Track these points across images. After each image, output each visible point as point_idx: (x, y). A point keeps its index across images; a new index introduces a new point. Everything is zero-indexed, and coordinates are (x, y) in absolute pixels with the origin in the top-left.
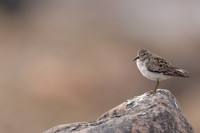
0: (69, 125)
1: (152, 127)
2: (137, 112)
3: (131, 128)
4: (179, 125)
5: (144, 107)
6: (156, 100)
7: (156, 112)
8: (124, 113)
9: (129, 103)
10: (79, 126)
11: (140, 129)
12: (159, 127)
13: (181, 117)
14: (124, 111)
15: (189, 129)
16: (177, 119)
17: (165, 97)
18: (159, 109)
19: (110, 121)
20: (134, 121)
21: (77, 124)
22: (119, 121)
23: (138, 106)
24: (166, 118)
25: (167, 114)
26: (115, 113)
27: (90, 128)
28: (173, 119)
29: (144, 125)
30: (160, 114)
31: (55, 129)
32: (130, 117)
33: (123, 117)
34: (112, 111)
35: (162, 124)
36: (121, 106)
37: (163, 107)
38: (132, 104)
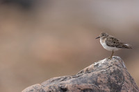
0: (59, 77)
1: (109, 79)
2: (100, 70)
4: (126, 78)
5: (104, 67)
6: (112, 63)
7: (112, 70)
8: (93, 70)
9: (96, 64)
11: (102, 80)
12: (114, 78)
13: (127, 73)
16: (125, 74)
17: (117, 61)
18: (114, 68)
19: (84, 75)
20: (99, 75)
21: (65, 77)
22: (90, 75)
23: (101, 66)
24: (118, 74)
25: (119, 71)
26: (87, 70)
27: (72, 79)
28: (122, 74)
29: (105, 78)
30: (114, 71)
31: (51, 80)
32: (96, 73)
33: (92, 73)
34: (85, 69)
37: (116, 67)
38: (97, 65)
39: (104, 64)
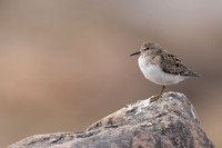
0: (47, 135)
1: (159, 142)
2: (140, 121)
3: (131, 143)
4: (196, 142)
5: (149, 115)
6: (166, 107)
7: (166, 122)
8: (123, 122)
9: (130, 108)
10: (62, 137)
11: (144, 144)
12: (169, 142)
13: (200, 131)
14: (123, 120)
15: (210, 147)
16: (194, 134)
17: (179, 103)
18: (171, 118)
19: (103, 132)
20: (136, 133)
21: (59, 134)
22: (116, 132)
23: (142, 113)
24: (179, 133)
25: (180, 126)
26: (110, 122)
27: (76, 140)
28: (188, 133)
29: (150, 140)
30: (172, 126)
31: (29, 140)
32: (130, 128)
33: (121, 128)
34: (106, 119)
35: (173, 139)
36: (119, 113)
37: (176, 117)
38: (133, 111)
39: (148, 108)
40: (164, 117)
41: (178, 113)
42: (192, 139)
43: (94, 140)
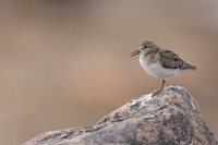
0: (58, 132)
1: (161, 133)
2: (143, 114)
3: (135, 135)
4: (196, 131)
5: (151, 108)
6: (167, 100)
7: (167, 114)
8: (128, 116)
9: (134, 103)
10: (72, 132)
11: (147, 135)
12: (170, 132)
13: (199, 121)
14: (128, 114)
15: (209, 135)
16: (194, 123)
17: (179, 96)
18: (171, 110)
20: (139, 125)
21: (69, 130)
22: (121, 125)
23: (144, 107)
25: (181, 117)
26: (117, 116)
27: (85, 135)
28: (188, 123)
29: (152, 131)
30: (172, 117)
31: (42, 136)
32: (134, 121)
33: (126, 121)
34: (113, 114)
35: (174, 129)
36: (124, 107)
37: (176, 109)
38: (137, 105)
39: (151, 102)
40: (165, 110)
41: (178, 105)
42: (192, 128)
43: (101, 134)
